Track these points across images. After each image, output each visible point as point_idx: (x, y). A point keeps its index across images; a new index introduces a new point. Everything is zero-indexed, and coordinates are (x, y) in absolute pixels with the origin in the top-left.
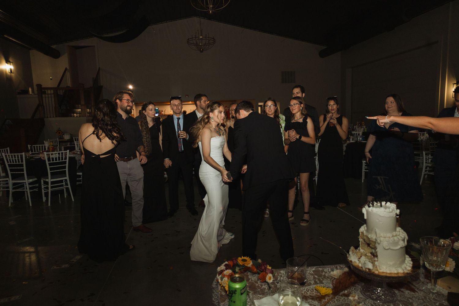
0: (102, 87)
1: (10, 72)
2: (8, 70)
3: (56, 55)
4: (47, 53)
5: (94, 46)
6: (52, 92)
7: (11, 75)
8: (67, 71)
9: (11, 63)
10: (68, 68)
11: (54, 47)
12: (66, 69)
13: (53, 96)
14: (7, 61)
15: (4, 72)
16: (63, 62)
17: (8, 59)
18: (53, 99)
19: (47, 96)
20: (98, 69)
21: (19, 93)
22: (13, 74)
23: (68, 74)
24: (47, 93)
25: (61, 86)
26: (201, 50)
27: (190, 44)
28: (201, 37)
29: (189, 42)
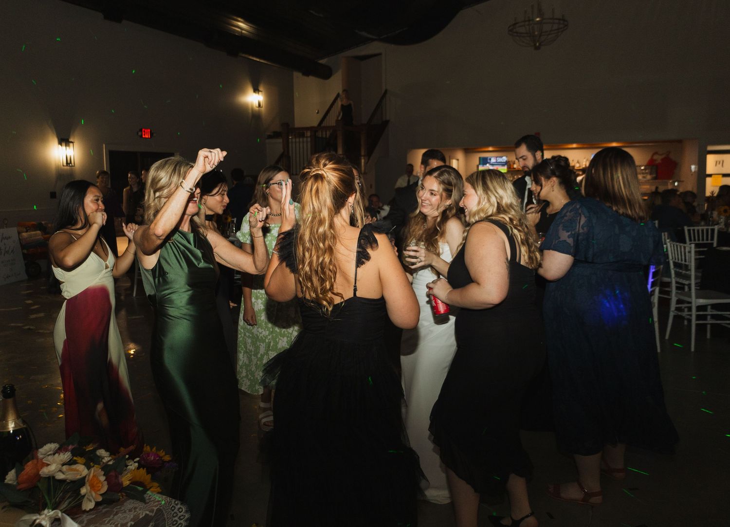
0: (387, 122)
1: (257, 105)
2: (256, 104)
3: (325, 73)
4: (306, 73)
5: (380, 54)
6: (309, 134)
7: (259, 110)
8: (339, 99)
9: (260, 93)
11: (321, 61)
12: (338, 95)
13: (309, 139)
14: (256, 90)
15: (250, 107)
16: (336, 85)
17: (258, 87)
18: (309, 144)
19: (305, 139)
20: (383, 92)
21: (270, 137)
22: (263, 109)
24: (306, 136)
25: (324, 124)
26: (537, 44)
27: (515, 34)
28: (538, 19)
29: (515, 30)
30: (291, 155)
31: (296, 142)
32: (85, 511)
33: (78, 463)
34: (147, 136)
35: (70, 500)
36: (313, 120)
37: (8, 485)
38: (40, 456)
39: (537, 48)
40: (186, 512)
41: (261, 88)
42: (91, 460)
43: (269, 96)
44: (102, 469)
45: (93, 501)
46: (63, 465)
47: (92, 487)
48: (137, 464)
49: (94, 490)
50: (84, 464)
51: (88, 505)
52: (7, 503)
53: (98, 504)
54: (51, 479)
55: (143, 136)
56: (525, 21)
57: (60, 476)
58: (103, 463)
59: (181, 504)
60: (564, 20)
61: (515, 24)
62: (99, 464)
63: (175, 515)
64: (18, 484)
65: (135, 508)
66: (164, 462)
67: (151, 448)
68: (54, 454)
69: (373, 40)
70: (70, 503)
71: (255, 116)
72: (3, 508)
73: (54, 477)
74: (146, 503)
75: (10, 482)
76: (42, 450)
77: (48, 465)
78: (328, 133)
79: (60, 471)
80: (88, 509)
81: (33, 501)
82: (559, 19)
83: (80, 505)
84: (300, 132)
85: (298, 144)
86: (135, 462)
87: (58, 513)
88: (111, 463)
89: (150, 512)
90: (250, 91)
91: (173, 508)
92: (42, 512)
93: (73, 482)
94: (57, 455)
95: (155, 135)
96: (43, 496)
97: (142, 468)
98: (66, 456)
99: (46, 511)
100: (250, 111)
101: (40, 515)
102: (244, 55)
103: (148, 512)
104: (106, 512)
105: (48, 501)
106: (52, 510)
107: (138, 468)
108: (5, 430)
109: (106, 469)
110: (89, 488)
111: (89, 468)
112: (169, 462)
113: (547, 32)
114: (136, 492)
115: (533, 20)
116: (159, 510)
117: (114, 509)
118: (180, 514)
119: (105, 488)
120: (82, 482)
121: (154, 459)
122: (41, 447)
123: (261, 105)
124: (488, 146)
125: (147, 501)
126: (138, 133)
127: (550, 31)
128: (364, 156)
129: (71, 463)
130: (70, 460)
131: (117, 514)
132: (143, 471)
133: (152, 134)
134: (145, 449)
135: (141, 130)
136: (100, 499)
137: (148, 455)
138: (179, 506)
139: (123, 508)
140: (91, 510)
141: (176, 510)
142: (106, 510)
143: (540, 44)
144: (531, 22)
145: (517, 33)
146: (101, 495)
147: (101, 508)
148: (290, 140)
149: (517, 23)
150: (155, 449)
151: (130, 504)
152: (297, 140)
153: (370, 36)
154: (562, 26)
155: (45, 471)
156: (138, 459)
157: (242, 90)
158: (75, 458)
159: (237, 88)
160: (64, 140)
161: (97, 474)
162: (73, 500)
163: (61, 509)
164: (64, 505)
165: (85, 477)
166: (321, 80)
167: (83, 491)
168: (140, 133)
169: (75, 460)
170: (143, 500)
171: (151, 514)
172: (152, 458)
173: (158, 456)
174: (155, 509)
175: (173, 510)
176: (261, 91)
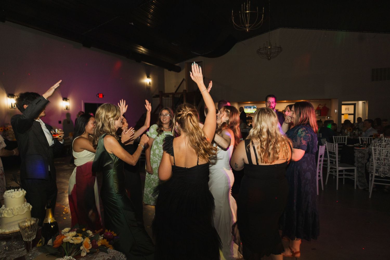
1: (149, 83)
3: (178, 70)
4: (170, 70)
5: (202, 62)
6: (171, 96)
8: (184, 81)
9: (150, 78)
10: (185, 78)
11: (177, 65)
12: (184, 79)
13: (171, 98)
14: (148, 77)
15: (146, 84)
18: (171, 100)
19: (169, 98)
21: (154, 97)
22: (151, 85)
23: (185, 83)
24: (170, 96)
25: (178, 92)
26: (269, 58)
27: (260, 53)
28: (269, 47)
29: (259, 52)
30: (163, 104)
31: (165, 99)
32: (82, 257)
33: (79, 236)
34: (101, 97)
35: (75, 252)
36: (173, 90)
37: (49, 246)
38: (63, 233)
39: (269, 59)
40: (125, 257)
41: (150, 76)
42: (85, 235)
43: (154, 80)
44: (90, 239)
45: (86, 252)
46: (73, 237)
47: (86, 246)
48: (102, 237)
49: (86, 248)
50: (82, 237)
51: (84, 254)
52: (48, 253)
53: (87, 254)
54: (68, 243)
55: (99, 97)
56: (264, 48)
57: (71, 242)
58: (90, 236)
59: (123, 254)
60: (280, 48)
61: (259, 49)
62: (88, 237)
63: (120, 259)
64: (53, 245)
65: (103, 256)
66: (114, 236)
67: (108, 231)
68: (69, 232)
69: (199, 56)
70: (76, 253)
71: (148, 88)
72: (47, 256)
73: (69, 242)
74: (108, 253)
75: (50, 244)
76: (63, 231)
77: (66, 237)
78: (180, 95)
79: (72, 239)
80: (83, 256)
81: (59, 253)
82: (279, 47)
83: (80, 254)
84: (167, 95)
85: (166, 100)
86: (101, 236)
87: (71, 257)
88: (93, 236)
89: (110, 257)
90: (146, 77)
91: (119, 256)
92: (64, 257)
93: (77, 244)
94: (70, 233)
95: (104, 96)
96: (64, 250)
97: (105, 239)
98: (74, 233)
99: (65, 257)
100: (146, 86)
101: (63, 258)
102: (143, 62)
103: (109, 257)
104: (91, 257)
105: (66, 253)
106: (68, 256)
107: (103, 239)
108: (47, 222)
109: (91, 238)
110: (84, 246)
111: (84, 238)
112: (116, 236)
113: (273, 52)
114: (103, 249)
115: (267, 48)
116: (114, 257)
117: (94, 256)
118: (122, 258)
119: (91, 247)
120: (81, 244)
121: (110, 235)
122: (63, 229)
123: (151, 83)
124: (248, 101)
125: (108, 252)
126: (97, 95)
127: (275, 52)
128: (195, 105)
129: (76, 236)
130: (75, 235)
131: (95, 258)
132: (105, 240)
133: (103, 96)
134: (106, 231)
135: (98, 94)
136: (89, 251)
137: (107, 233)
138: (122, 255)
139: (98, 256)
140: (85, 256)
141: (120, 257)
142: (91, 256)
143: (270, 58)
144: (266, 48)
145: (261, 53)
146: (89, 250)
147: (88, 255)
148: (163, 99)
149: (260, 49)
150: (110, 231)
151: (101, 254)
152: (166, 98)
153: (198, 54)
154: (279, 50)
155: (65, 240)
156: (103, 235)
157: (142, 77)
158: (78, 234)
159: (140, 76)
160: (65, 99)
161: (87, 240)
162: (77, 252)
163: (72, 256)
164: (73, 254)
165: (82, 242)
166: (176, 73)
167: (81, 248)
168: (98, 96)
169: (78, 235)
170: (107, 252)
171: (110, 258)
172: (109, 235)
173: (111, 234)
174: (112, 256)
175: (119, 257)
176: (151, 78)
